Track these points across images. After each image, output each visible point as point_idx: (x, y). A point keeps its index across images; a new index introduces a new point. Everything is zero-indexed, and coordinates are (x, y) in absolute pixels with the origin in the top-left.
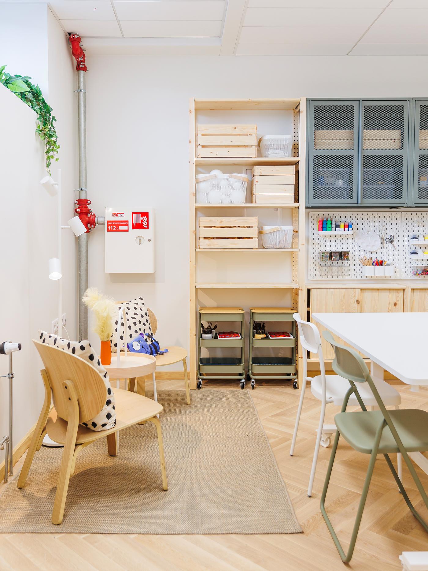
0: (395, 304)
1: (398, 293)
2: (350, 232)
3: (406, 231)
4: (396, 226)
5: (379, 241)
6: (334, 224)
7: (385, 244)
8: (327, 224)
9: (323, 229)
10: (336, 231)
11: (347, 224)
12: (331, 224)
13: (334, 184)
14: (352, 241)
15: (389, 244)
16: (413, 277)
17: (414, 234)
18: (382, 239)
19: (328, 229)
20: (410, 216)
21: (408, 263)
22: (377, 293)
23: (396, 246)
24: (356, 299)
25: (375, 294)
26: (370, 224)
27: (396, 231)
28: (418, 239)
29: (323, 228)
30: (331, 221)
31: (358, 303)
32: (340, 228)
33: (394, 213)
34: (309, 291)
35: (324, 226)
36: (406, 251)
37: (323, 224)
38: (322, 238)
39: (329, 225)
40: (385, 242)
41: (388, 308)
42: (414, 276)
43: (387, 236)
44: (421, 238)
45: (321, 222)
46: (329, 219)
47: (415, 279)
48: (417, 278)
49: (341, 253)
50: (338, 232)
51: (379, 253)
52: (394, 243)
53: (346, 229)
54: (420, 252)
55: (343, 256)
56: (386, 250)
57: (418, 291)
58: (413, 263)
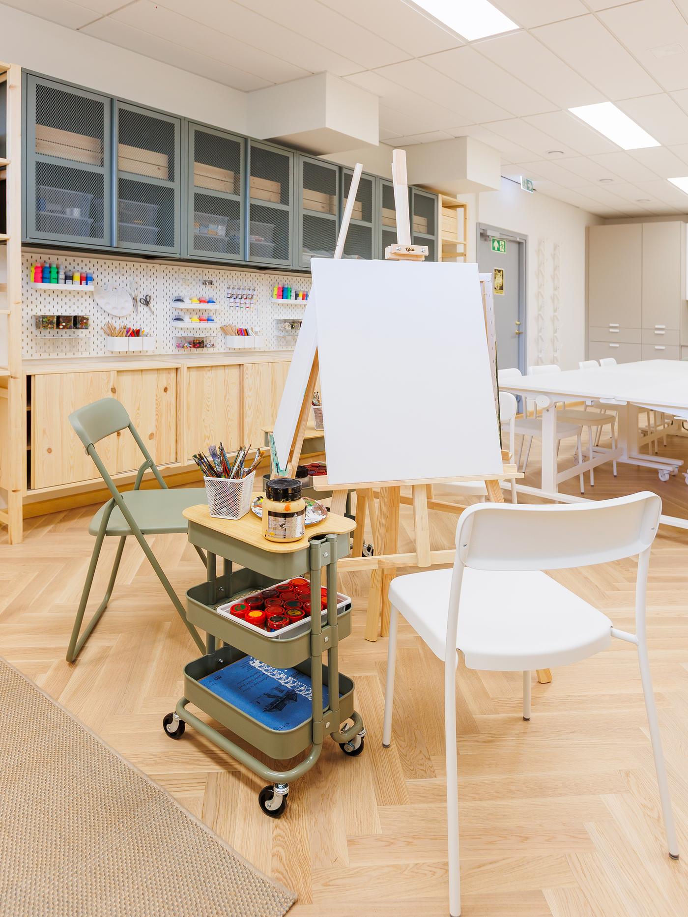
0: (166, 390)
1: (169, 373)
2: (90, 287)
3: (166, 291)
4: (153, 283)
5: (131, 302)
6: (63, 273)
7: (139, 307)
8: (50, 272)
9: (45, 280)
10: (65, 283)
11: (84, 275)
12: (58, 273)
13: (63, 212)
14: (90, 301)
15: (145, 307)
16: (176, 351)
17: (176, 295)
18: (134, 299)
19: (52, 280)
20: (172, 271)
21: (169, 332)
22: (140, 376)
23: (154, 309)
24: (111, 386)
25: (138, 377)
26: (116, 278)
27: (153, 290)
28: (183, 301)
29: (44, 278)
30: (58, 268)
31: (113, 392)
32: (73, 280)
33: (150, 266)
34: (29, 378)
35: (46, 275)
36: (166, 316)
37: (42, 272)
38: (38, 293)
39: (54, 275)
40: (139, 303)
41: (156, 395)
42: (177, 349)
43: (140, 296)
44: (187, 300)
45: (41, 269)
46: (54, 266)
47: (179, 353)
48: (182, 351)
49: (75, 317)
50: (69, 286)
51: (130, 319)
52: (151, 305)
53: (84, 282)
54: (186, 318)
55: (77, 322)
56: (140, 315)
57: (195, 369)
58: (176, 332)
